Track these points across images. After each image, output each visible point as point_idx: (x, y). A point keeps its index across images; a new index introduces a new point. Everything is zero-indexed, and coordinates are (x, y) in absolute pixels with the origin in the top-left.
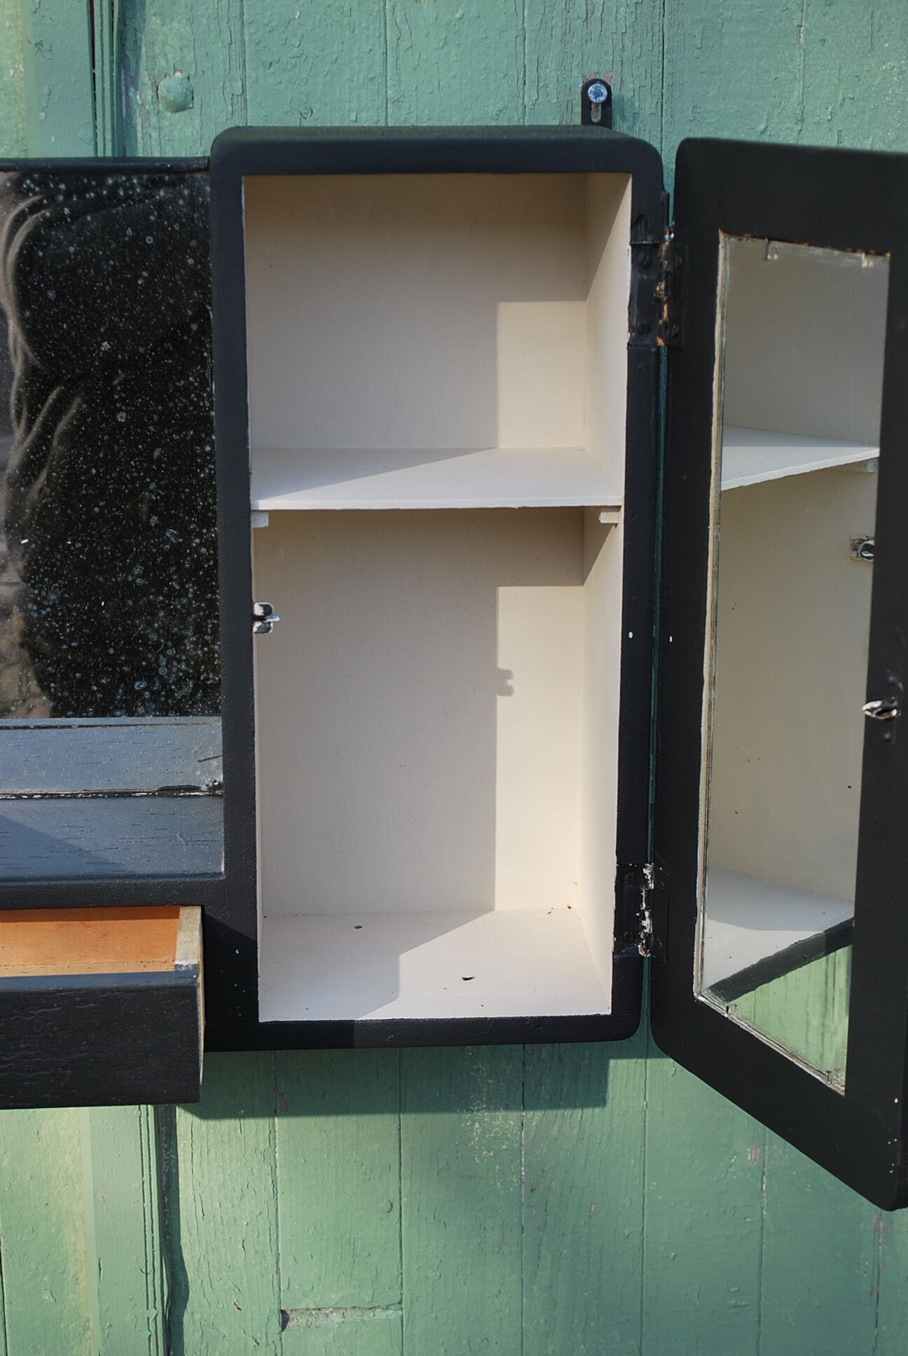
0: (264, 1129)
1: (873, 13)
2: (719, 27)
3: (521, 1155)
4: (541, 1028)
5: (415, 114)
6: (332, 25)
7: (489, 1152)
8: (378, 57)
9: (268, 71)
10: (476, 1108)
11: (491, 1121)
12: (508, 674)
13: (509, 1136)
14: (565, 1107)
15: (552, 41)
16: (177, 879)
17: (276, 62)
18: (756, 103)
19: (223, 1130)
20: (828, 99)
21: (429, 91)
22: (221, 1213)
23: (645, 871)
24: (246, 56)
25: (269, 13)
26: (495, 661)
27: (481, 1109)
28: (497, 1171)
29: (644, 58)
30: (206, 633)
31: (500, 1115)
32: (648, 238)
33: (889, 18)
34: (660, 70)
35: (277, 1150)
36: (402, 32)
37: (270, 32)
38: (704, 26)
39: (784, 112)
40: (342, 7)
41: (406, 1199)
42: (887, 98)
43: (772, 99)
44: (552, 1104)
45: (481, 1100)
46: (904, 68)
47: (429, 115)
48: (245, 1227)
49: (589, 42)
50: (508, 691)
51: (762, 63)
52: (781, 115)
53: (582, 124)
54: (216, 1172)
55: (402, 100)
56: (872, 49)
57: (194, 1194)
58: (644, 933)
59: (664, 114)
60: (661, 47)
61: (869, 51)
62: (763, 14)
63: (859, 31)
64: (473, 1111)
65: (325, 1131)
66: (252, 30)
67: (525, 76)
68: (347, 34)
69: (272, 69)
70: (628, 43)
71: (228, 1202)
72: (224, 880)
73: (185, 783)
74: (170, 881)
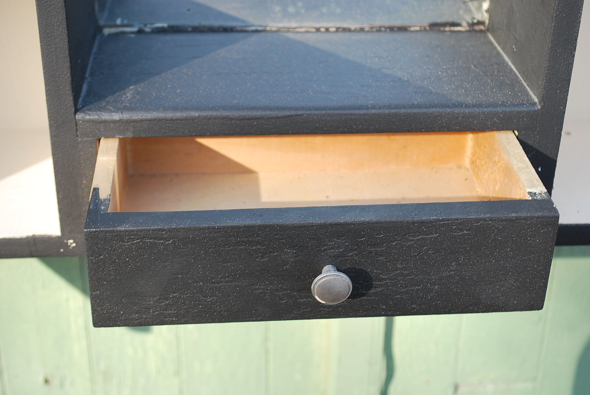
72: (539, 110)
73: (450, 20)
74: (493, 109)
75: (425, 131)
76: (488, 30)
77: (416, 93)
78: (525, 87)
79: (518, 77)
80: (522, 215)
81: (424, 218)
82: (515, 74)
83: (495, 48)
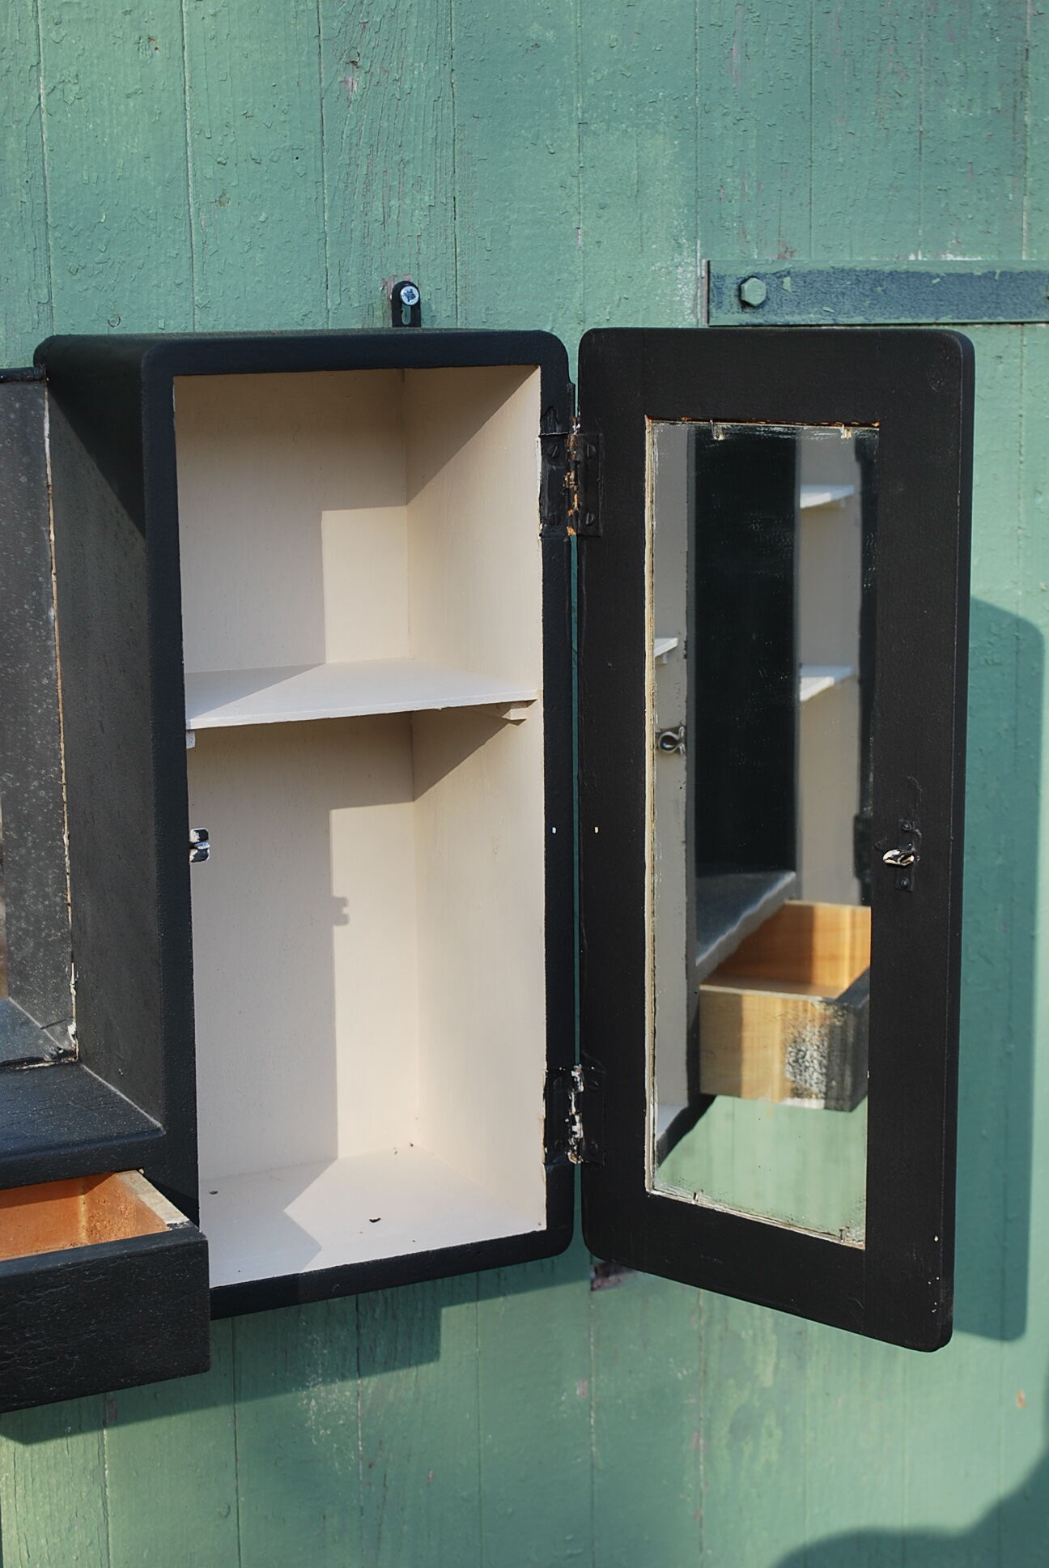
0: (93, 1444)
1: (641, 216)
2: (507, 229)
3: (358, 1428)
4: (481, 1254)
5: (223, 319)
6: (138, 229)
7: (326, 1429)
8: (185, 262)
9: (74, 278)
10: (312, 1383)
11: (327, 1395)
12: (343, 902)
13: (346, 1409)
14: (400, 1368)
15: (353, 245)
16: (115, 1142)
17: (83, 268)
18: (542, 304)
19: (48, 1453)
20: (606, 300)
21: (236, 297)
22: (47, 1552)
23: (574, 1074)
24: (51, 262)
25: (74, 216)
26: (329, 889)
27: (317, 1384)
28: (334, 1450)
29: (438, 261)
30: (47, 885)
31: (337, 1386)
32: (557, 428)
33: (655, 221)
34: (454, 272)
35: (106, 1466)
36: (208, 237)
37: (75, 236)
38: (492, 229)
39: (567, 312)
40: (148, 210)
41: (243, 1499)
42: (657, 298)
43: (556, 300)
44: (388, 1367)
45: (317, 1373)
46: (671, 268)
47: (236, 321)
48: (74, 1562)
49: (387, 245)
50: (344, 920)
51: (546, 265)
52: (565, 316)
53: (393, 326)
54: (41, 1504)
55: (209, 306)
56: (642, 250)
57: (18, 1534)
58: (575, 1138)
59: (459, 317)
60: (454, 250)
61: (639, 253)
62: (545, 217)
63: (631, 233)
64: (308, 1387)
65: (157, 1436)
66: (57, 234)
67: (327, 280)
68: (153, 238)
69: (78, 275)
70: (423, 246)
71: (56, 1536)
72: (164, 1136)
73: (28, 1055)
74: (108, 1144)
75: (26, 1185)
76: (80, 1060)
77: (6, 1140)
78: (143, 1114)
79: (131, 1106)
80: (164, 1245)
81: (50, 1266)
82: (128, 1103)
83: (95, 1079)
